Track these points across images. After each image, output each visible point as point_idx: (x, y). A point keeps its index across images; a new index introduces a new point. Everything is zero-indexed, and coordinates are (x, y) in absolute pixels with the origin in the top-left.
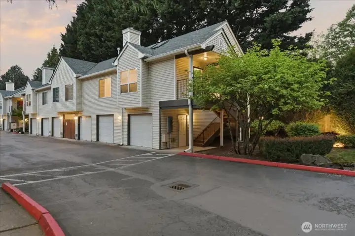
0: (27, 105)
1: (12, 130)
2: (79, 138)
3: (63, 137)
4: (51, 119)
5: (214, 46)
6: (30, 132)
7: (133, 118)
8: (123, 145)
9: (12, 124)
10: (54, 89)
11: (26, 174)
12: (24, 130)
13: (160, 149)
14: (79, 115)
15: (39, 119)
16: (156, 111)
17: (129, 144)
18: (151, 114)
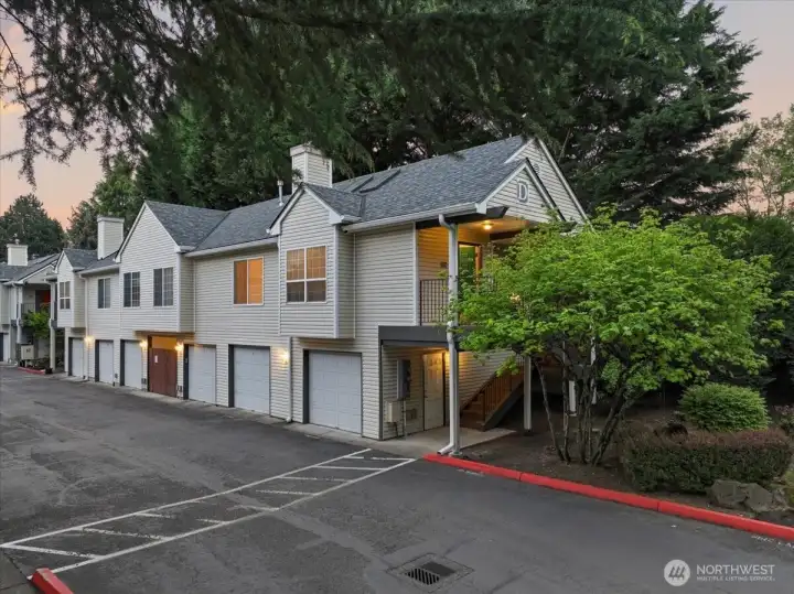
0: (62, 307)
1: (22, 364)
2: (186, 397)
3: (148, 390)
4: (117, 345)
5: (506, 208)
6: (67, 369)
7: (315, 361)
8: (292, 422)
9: (23, 349)
10: (127, 276)
11: (80, 528)
12: (52, 365)
13: (381, 439)
14: (188, 341)
15: (89, 340)
16: (371, 347)
17: (307, 420)
18: (360, 354)
